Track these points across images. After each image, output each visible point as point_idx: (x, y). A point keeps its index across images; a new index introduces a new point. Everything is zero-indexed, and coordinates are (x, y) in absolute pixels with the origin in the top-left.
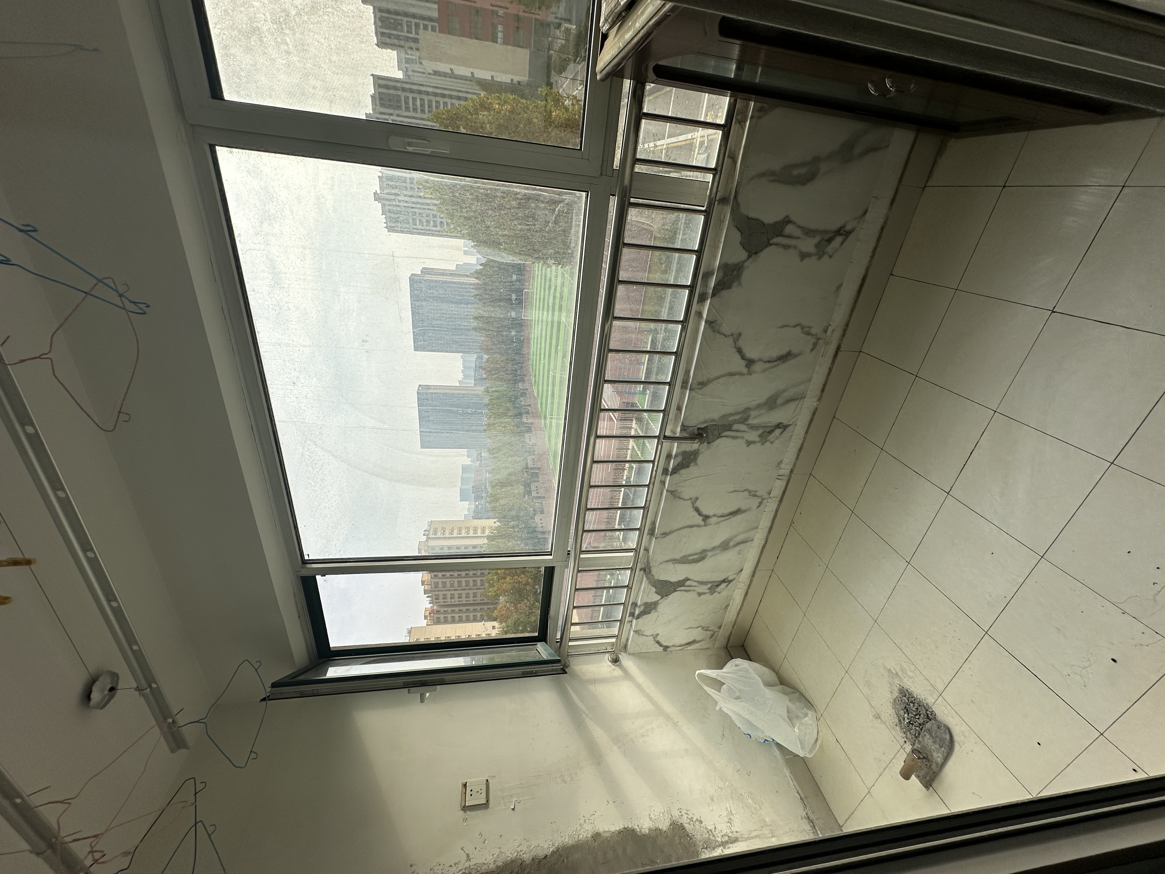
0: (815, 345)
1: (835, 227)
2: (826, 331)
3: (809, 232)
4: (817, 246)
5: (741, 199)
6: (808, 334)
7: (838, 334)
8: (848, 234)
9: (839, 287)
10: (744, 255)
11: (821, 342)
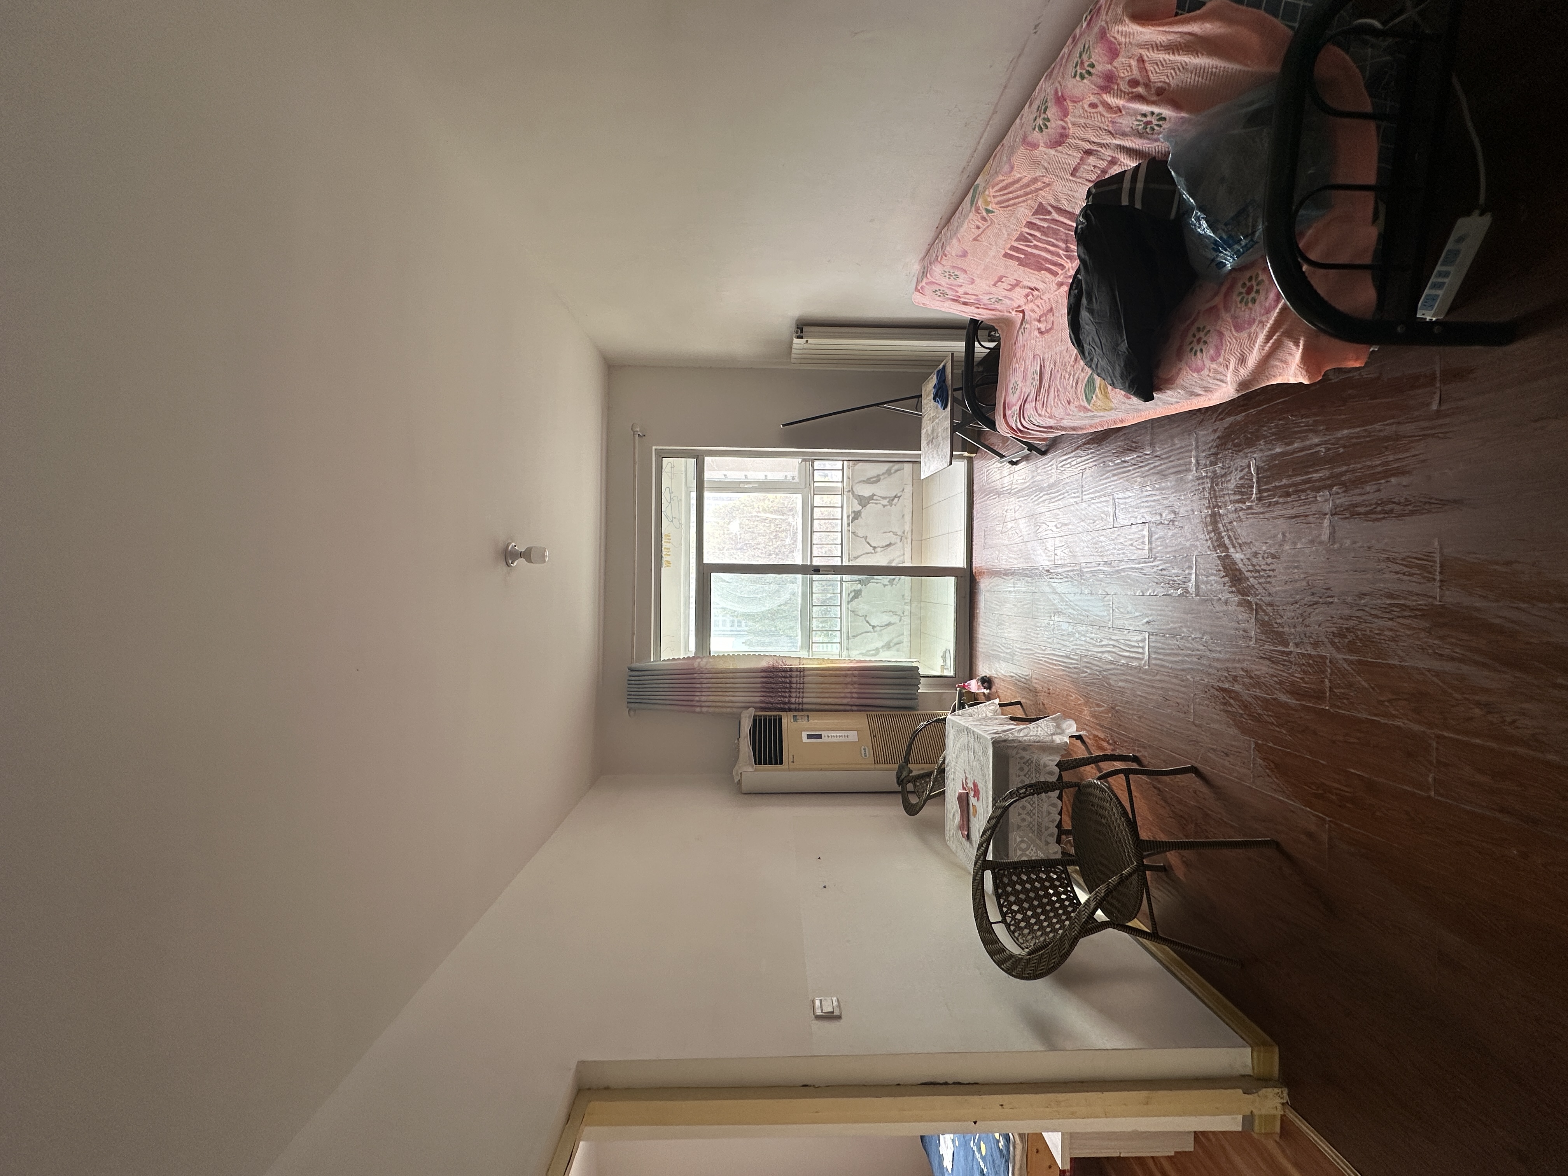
0: (901, 539)
1: (894, 495)
2: (904, 533)
3: (884, 498)
4: (888, 502)
5: (854, 490)
6: (896, 535)
7: (910, 534)
8: (899, 497)
9: (903, 516)
10: (861, 508)
11: (903, 538)
